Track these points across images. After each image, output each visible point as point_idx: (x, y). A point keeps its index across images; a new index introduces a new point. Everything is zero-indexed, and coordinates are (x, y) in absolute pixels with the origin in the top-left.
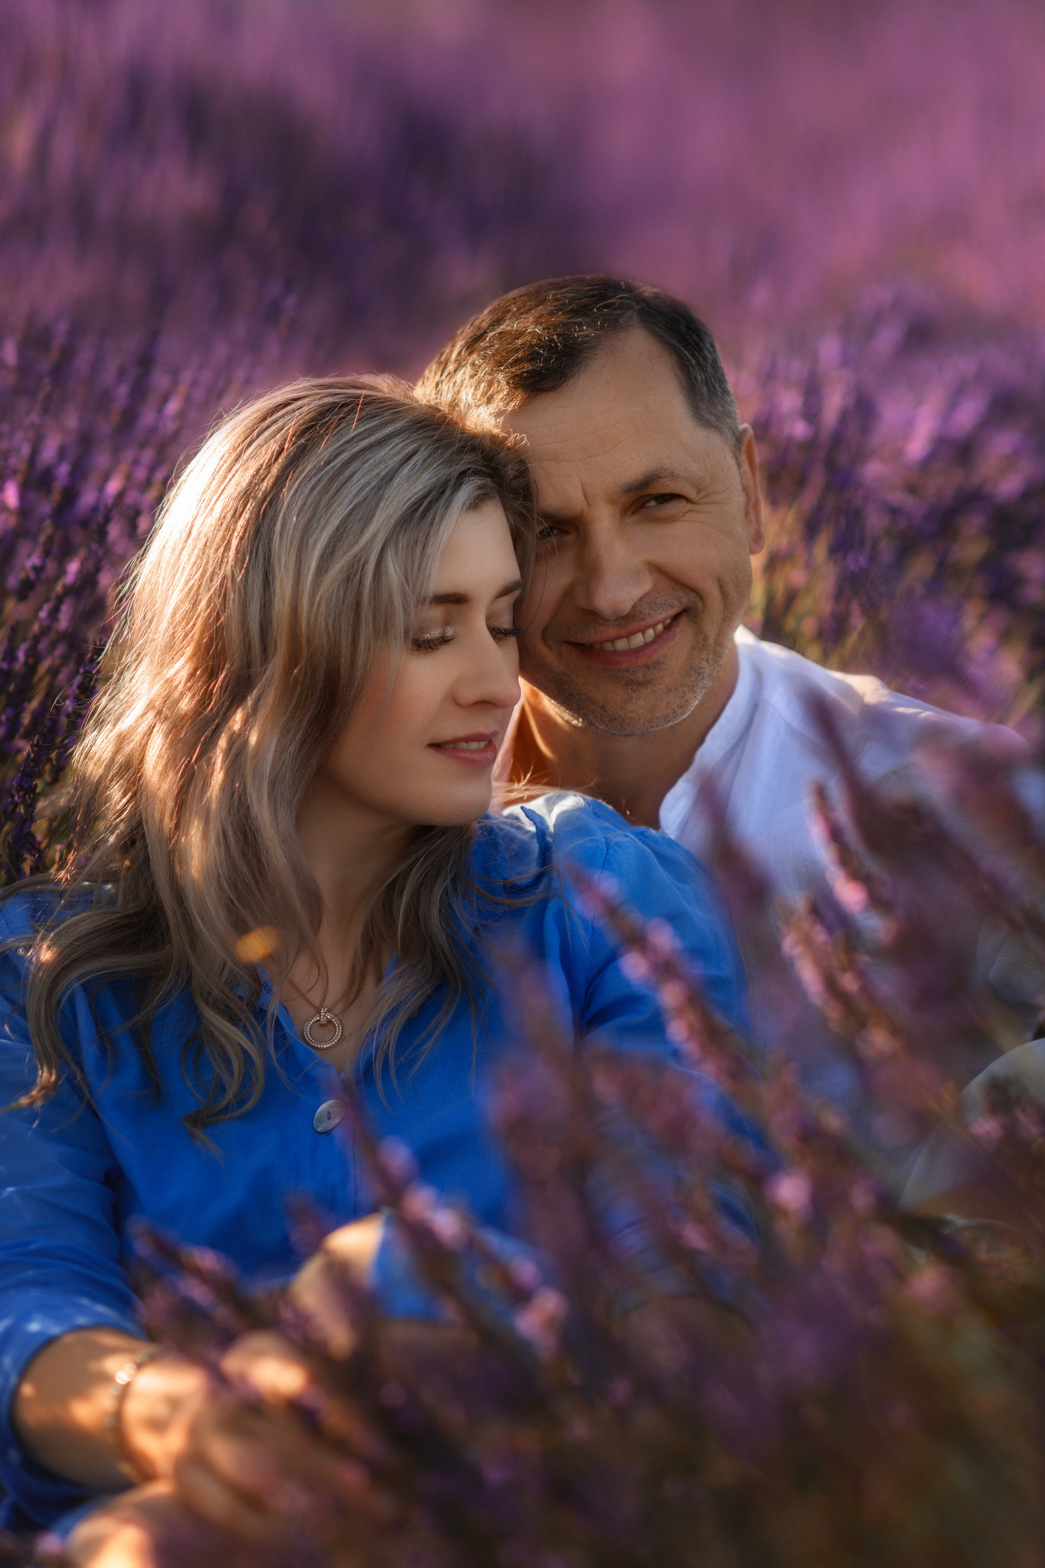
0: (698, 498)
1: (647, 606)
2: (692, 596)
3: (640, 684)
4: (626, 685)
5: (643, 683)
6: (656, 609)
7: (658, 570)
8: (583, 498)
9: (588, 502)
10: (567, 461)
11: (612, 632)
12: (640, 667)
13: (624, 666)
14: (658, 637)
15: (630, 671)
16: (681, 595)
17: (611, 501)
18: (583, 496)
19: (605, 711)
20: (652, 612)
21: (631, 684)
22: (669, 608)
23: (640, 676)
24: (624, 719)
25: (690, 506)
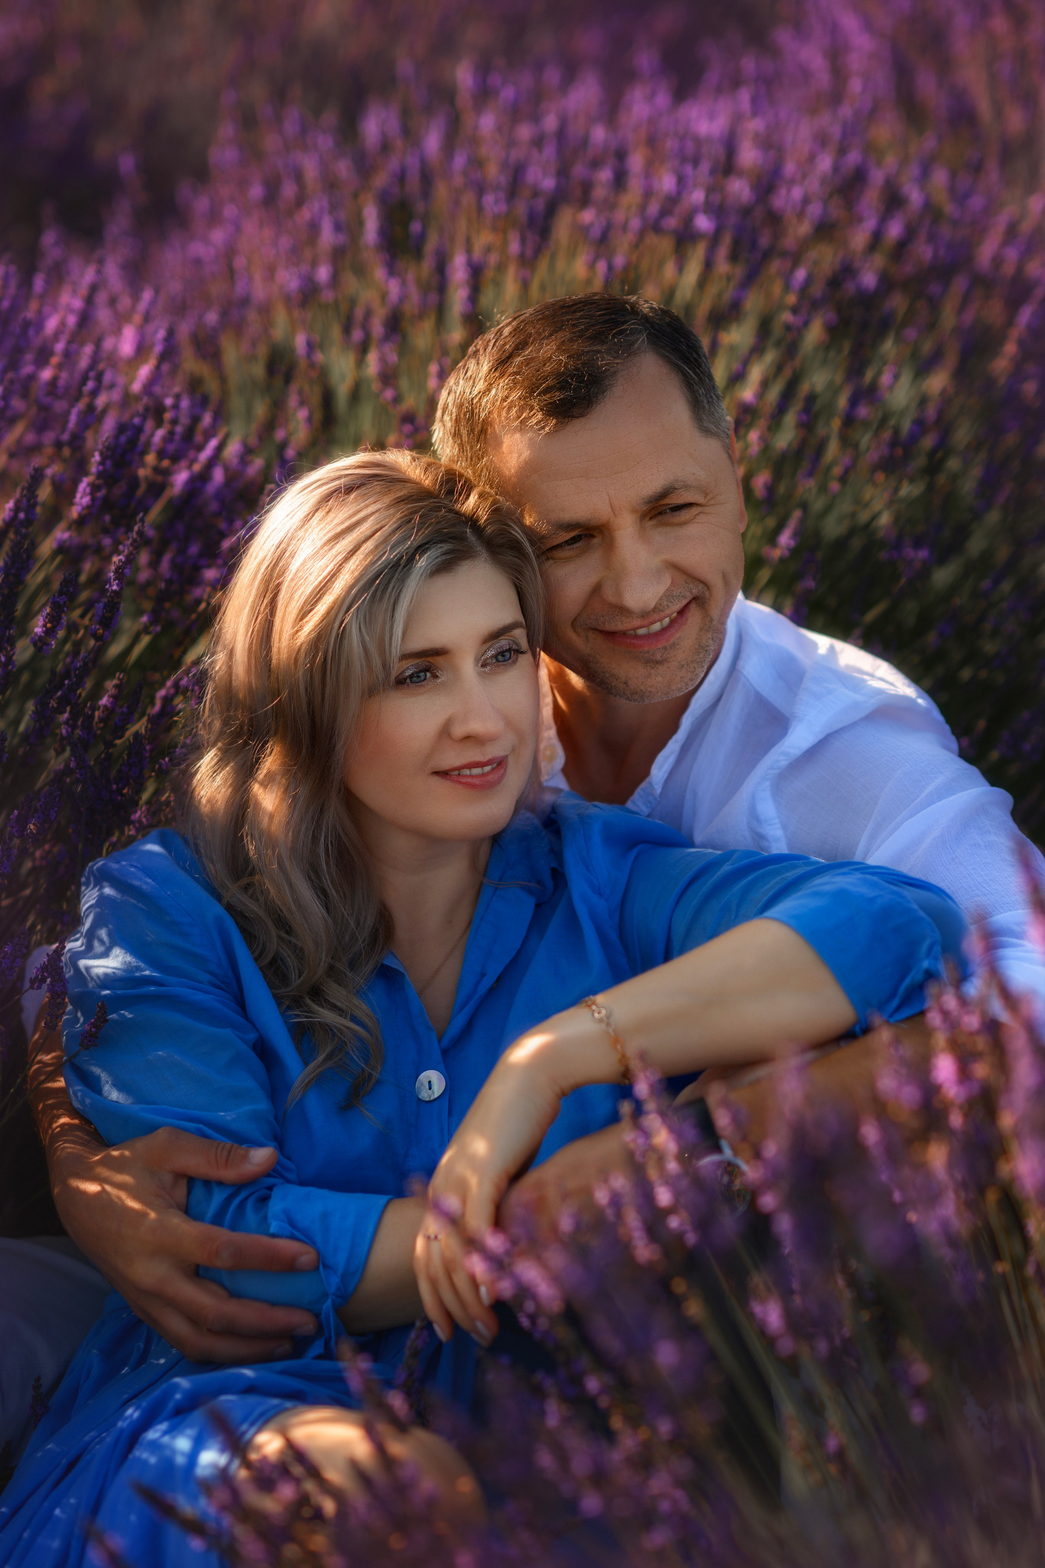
0: (706, 501)
1: (666, 599)
2: (701, 586)
3: (658, 662)
4: (646, 663)
5: (660, 661)
6: (672, 601)
7: (675, 567)
8: (610, 509)
9: (614, 513)
10: (596, 478)
11: (637, 622)
12: (659, 649)
13: (646, 649)
14: (672, 622)
15: (651, 652)
16: (692, 587)
17: (634, 511)
18: (610, 507)
19: (627, 686)
20: (670, 604)
21: (650, 663)
22: (683, 598)
23: (658, 657)
24: (644, 693)
25: (699, 509)
